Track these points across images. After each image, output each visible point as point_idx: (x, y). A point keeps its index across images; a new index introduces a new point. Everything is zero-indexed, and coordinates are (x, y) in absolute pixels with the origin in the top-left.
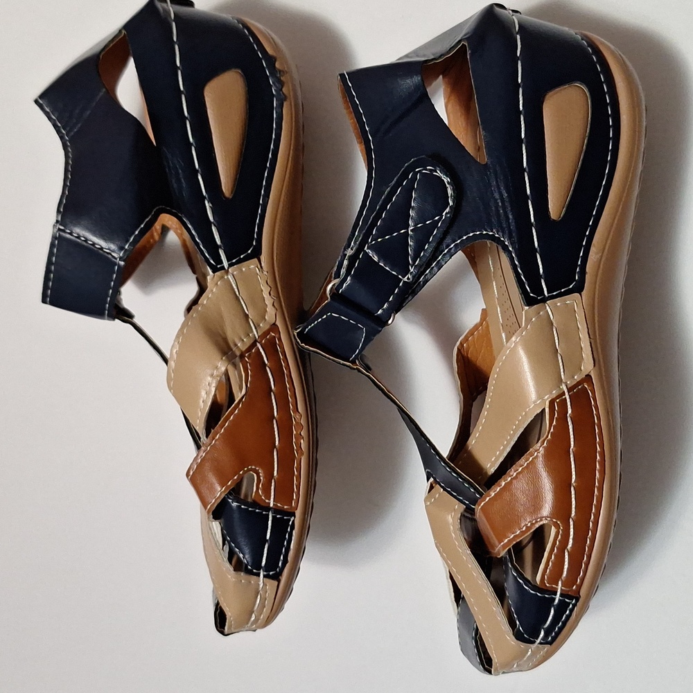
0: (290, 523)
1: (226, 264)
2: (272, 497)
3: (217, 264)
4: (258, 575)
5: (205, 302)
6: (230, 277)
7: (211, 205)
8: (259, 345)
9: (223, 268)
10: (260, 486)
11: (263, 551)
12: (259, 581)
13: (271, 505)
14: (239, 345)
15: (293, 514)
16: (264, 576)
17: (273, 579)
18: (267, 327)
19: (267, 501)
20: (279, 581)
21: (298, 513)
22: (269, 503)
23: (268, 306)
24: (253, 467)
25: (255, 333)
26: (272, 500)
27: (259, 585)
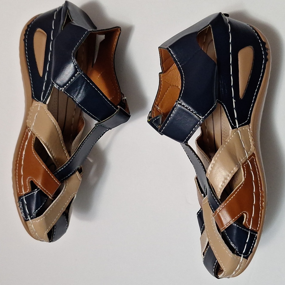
0: (256, 236)
1: (237, 126)
2: (251, 225)
3: (234, 126)
4: (241, 256)
5: (228, 141)
6: (239, 131)
7: (235, 101)
8: (248, 161)
9: (236, 127)
10: (247, 220)
11: (245, 247)
12: (241, 259)
13: (250, 228)
14: (241, 160)
15: (257, 233)
16: (243, 257)
17: (246, 259)
18: (251, 154)
19: (249, 226)
20: (247, 259)
21: (259, 232)
22: (249, 227)
23: (251, 145)
24: (245, 212)
25: (247, 156)
26: (251, 226)
27: (240, 260)
